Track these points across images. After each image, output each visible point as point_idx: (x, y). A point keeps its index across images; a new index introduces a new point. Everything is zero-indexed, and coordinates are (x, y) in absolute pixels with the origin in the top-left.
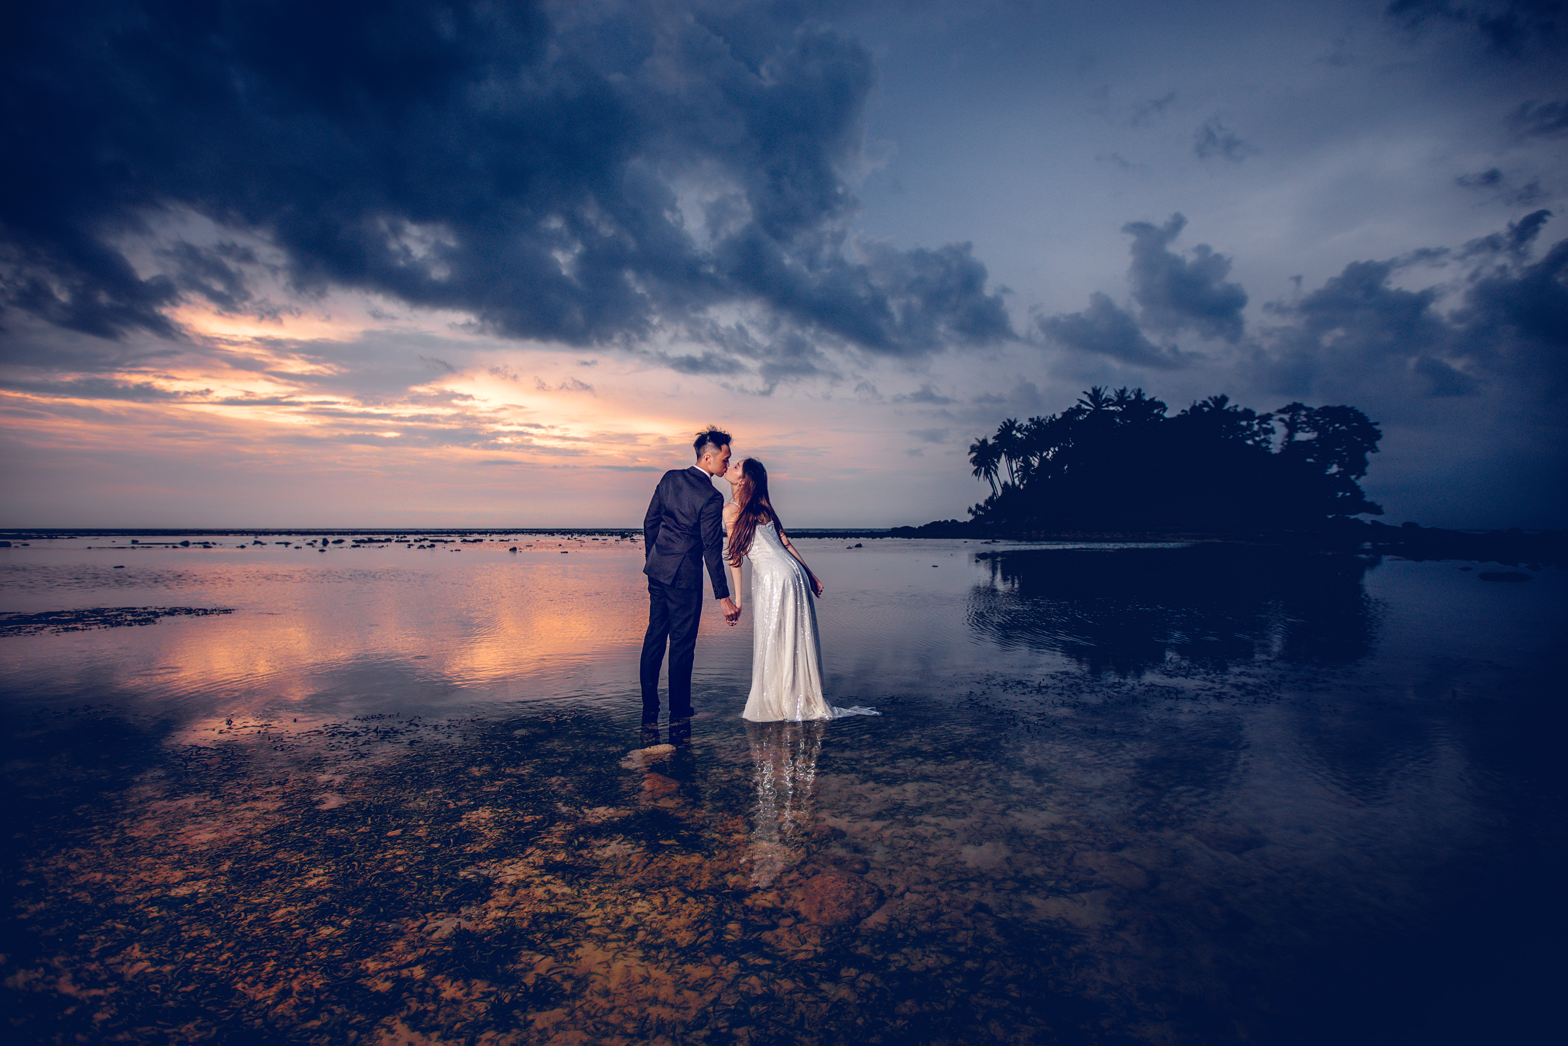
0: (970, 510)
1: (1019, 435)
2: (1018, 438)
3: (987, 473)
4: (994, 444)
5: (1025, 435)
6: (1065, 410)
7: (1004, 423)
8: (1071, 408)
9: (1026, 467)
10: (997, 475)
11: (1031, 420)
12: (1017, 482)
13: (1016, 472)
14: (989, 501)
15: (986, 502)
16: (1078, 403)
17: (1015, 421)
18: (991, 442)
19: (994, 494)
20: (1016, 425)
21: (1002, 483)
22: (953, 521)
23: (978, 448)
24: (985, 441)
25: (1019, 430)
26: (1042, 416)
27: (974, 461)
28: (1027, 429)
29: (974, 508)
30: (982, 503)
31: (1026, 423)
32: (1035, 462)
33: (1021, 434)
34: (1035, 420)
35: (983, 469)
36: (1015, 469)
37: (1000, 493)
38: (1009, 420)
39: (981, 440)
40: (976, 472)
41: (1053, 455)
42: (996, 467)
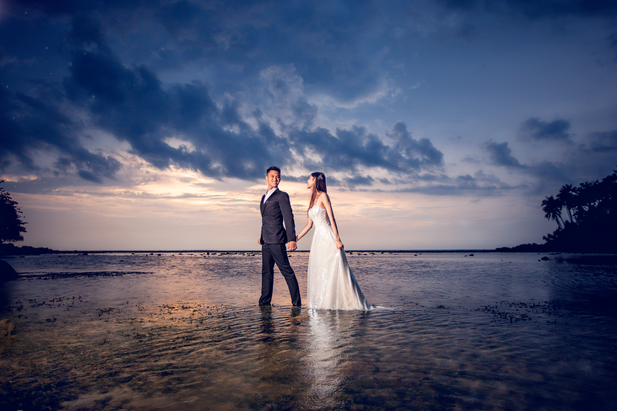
0: (544, 238)
1: (574, 194)
2: (573, 195)
3: (554, 216)
4: (558, 199)
5: (578, 193)
6: (605, 177)
7: (563, 187)
8: (609, 176)
9: (580, 213)
10: (560, 217)
11: (582, 184)
12: (574, 221)
13: (574, 215)
14: (556, 232)
15: (555, 233)
16: (613, 173)
17: (571, 186)
18: (555, 198)
19: (559, 228)
20: (572, 188)
21: (564, 221)
22: (534, 244)
23: (547, 202)
24: (551, 198)
25: (574, 190)
26: (589, 181)
27: (545, 210)
28: (579, 190)
29: (547, 237)
30: (552, 233)
31: (578, 186)
32: (586, 208)
33: (575, 193)
34: (585, 184)
35: (551, 214)
36: (572, 214)
37: (563, 227)
38: (567, 185)
39: (549, 197)
40: (546, 216)
41: (599, 205)
42: (560, 213)
